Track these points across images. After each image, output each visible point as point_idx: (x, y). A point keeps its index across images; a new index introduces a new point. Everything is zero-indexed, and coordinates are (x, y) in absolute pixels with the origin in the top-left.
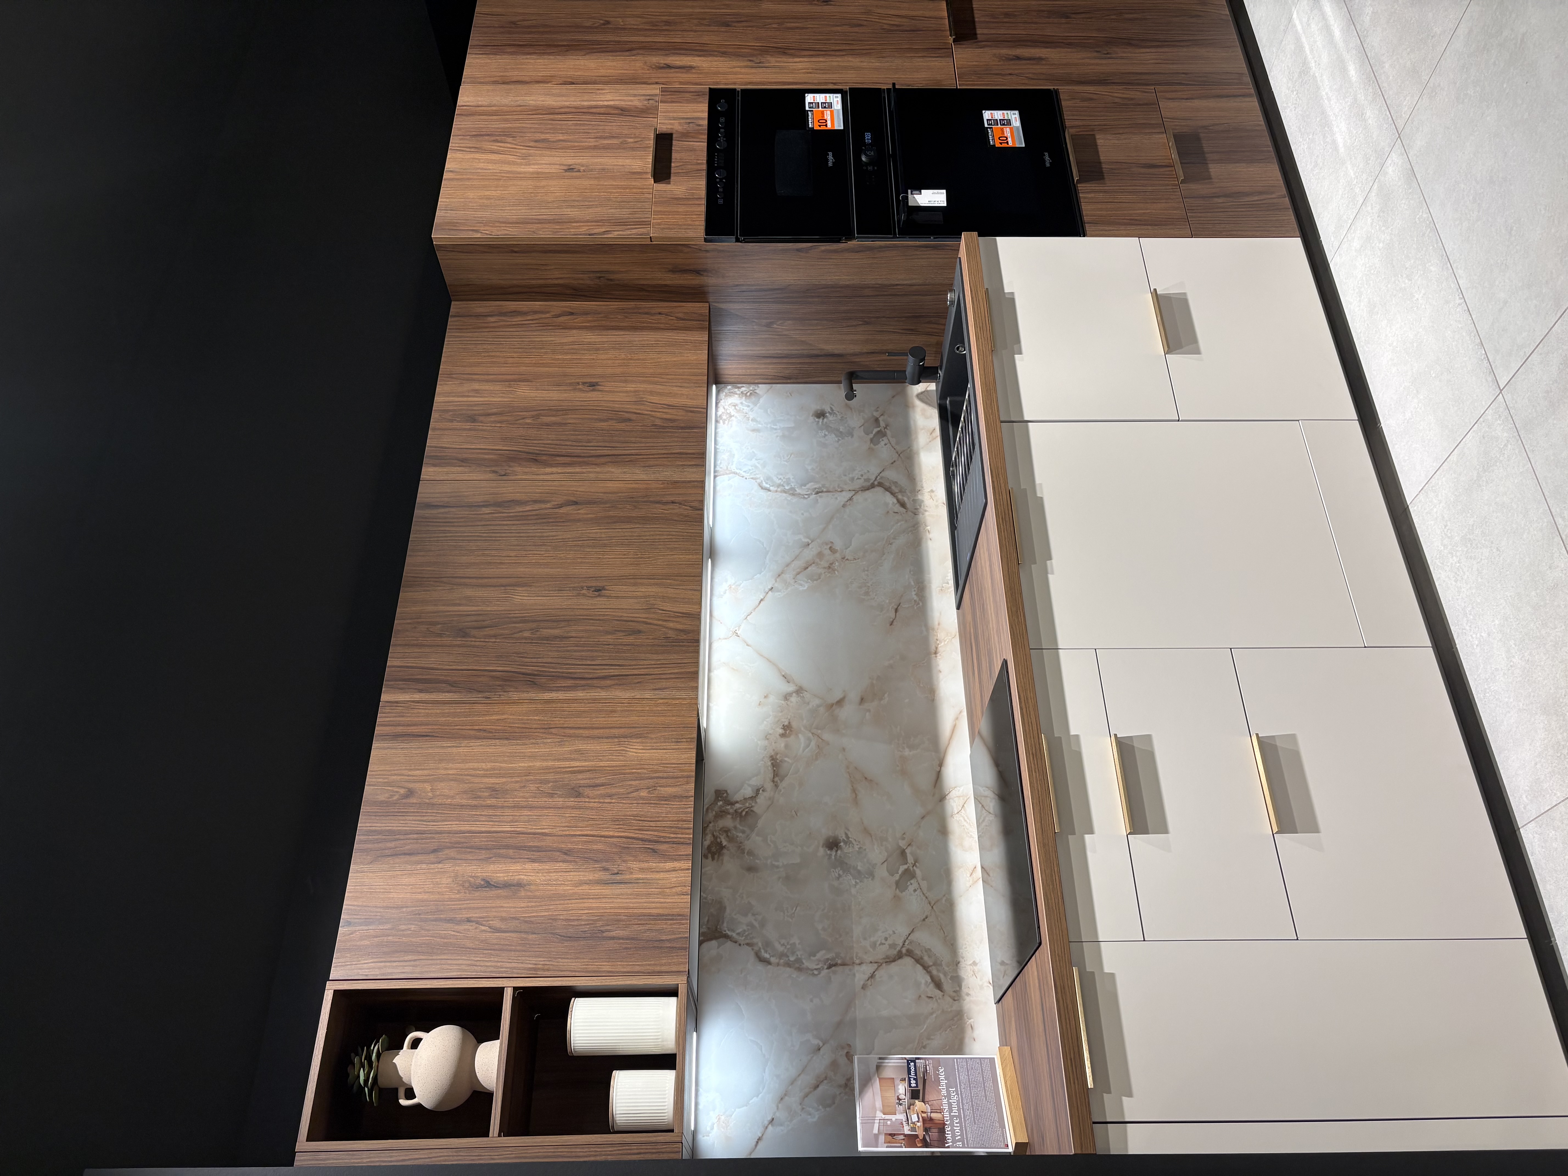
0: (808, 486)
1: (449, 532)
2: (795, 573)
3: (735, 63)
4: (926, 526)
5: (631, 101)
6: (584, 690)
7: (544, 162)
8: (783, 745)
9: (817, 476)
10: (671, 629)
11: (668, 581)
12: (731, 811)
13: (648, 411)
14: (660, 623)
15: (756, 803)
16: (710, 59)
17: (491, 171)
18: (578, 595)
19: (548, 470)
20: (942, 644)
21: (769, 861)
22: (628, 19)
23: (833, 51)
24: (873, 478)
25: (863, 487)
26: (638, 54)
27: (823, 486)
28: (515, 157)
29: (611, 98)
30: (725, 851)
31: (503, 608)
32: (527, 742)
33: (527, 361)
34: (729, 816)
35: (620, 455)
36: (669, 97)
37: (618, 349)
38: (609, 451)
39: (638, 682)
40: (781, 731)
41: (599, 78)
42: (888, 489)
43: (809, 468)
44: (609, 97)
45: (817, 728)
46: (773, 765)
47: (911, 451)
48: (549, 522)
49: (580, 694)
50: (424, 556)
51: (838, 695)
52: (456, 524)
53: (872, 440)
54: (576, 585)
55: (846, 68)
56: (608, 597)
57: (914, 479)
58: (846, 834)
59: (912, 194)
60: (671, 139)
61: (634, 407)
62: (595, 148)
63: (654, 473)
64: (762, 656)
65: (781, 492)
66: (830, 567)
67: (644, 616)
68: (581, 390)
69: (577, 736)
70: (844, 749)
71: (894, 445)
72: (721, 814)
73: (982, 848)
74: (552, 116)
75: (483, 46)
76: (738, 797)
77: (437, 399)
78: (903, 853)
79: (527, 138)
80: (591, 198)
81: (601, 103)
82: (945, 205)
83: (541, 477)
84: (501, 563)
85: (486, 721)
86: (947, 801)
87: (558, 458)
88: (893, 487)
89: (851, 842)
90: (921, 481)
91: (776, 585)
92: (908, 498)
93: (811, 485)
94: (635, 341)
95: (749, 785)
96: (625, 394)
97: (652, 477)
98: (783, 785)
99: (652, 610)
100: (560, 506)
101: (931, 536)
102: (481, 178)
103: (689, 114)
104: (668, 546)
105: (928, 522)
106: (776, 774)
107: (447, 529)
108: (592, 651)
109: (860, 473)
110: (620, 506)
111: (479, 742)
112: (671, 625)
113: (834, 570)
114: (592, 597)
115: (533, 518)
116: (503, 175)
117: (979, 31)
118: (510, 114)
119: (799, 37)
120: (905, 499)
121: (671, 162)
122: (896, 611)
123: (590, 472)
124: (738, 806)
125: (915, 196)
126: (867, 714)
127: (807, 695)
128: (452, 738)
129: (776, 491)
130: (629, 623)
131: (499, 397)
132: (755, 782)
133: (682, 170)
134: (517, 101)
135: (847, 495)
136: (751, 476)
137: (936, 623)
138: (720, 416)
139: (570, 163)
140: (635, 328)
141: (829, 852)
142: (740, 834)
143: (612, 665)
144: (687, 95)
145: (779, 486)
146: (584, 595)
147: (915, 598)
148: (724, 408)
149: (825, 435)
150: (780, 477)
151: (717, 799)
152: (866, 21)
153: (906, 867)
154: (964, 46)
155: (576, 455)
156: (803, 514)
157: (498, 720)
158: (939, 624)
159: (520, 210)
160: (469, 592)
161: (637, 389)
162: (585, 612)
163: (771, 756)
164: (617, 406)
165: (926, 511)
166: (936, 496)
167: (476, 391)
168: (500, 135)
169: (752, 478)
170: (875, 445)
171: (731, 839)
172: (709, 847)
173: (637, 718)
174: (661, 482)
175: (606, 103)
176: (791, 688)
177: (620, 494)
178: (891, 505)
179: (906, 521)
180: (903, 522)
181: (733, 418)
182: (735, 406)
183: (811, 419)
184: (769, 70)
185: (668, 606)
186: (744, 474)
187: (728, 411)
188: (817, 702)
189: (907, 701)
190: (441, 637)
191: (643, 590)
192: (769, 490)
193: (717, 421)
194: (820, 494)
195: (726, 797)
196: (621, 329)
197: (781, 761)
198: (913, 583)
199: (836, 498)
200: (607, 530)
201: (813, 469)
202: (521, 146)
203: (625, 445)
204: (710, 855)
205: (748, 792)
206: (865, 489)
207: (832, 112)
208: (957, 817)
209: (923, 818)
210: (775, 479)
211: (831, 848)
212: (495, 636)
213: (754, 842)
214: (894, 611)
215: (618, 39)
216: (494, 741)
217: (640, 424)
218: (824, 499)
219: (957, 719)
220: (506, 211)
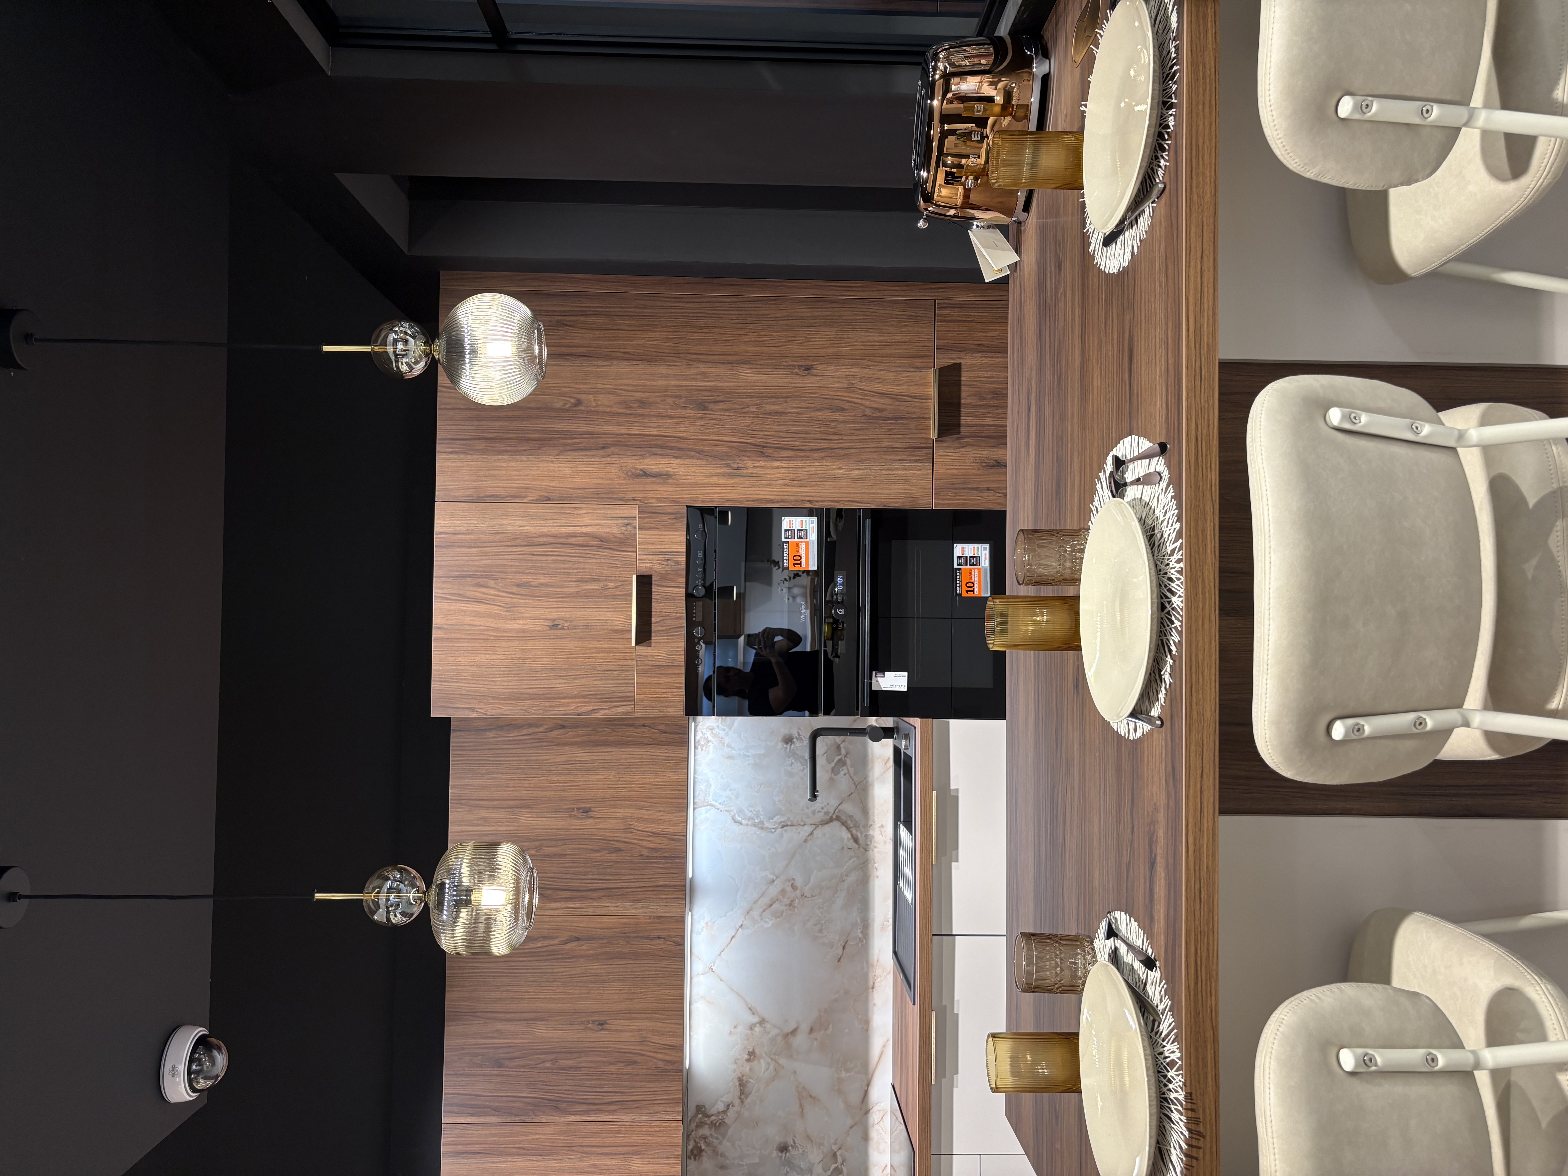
0: (775, 819)
1: (478, 968)
2: (761, 910)
3: (712, 470)
4: (875, 863)
5: (609, 526)
6: (595, 1114)
7: (528, 615)
8: (748, 1068)
9: (783, 809)
10: (660, 1060)
11: (657, 1015)
12: (708, 1122)
13: (635, 839)
14: (651, 1054)
15: (727, 1115)
16: (687, 461)
17: (478, 628)
18: (586, 1029)
19: (553, 905)
20: (879, 979)
21: (736, 1162)
22: (601, 397)
23: (812, 450)
24: (832, 811)
25: (823, 821)
26: (614, 454)
27: (788, 819)
28: (500, 608)
29: (589, 522)
30: (704, 1153)
31: (527, 1041)
32: (556, 1158)
33: (526, 784)
34: (707, 1126)
35: (613, 888)
36: (646, 520)
37: (607, 768)
38: (604, 885)
39: (637, 1107)
40: (747, 1057)
41: (576, 491)
42: (844, 824)
43: (777, 799)
44: (587, 520)
45: (775, 1054)
46: (740, 1085)
47: (867, 782)
48: (558, 959)
49: (593, 1118)
50: (459, 991)
51: (792, 1026)
52: (482, 960)
53: (833, 769)
54: (584, 1019)
55: (823, 478)
56: (610, 1030)
57: (868, 813)
58: (794, 1140)
59: (876, 677)
60: (650, 584)
61: (623, 835)
62: (577, 595)
63: (642, 907)
64: (732, 990)
65: (751, 826)
66: (791, 905)
67: (639, 1048)
68: (576, 817)
69: (593, 1153)
70: (795, 1072)
71: (852, 775)
72: (700, 1125)
73: (892, 1151)
74: (531, 549)
75: (451, 439)
76: (713, 1111)
77: (451, 828)
78: (835, 1155)
79: (509, 580)
80: (577, 666)
81: (579, 530)
82: (905, 690)
83: (548, 913)
84: (522, 998)
85: (524, 1140)
86: (870, 1114)
87: (560, 892)
88: (849, 822)
89: (797, 1147)
90: (874, 816)
91: (745, 922)
92: (861, 833)
93: (777, 819)
94: (622, 759)
95: (721, 1101)
96: (614, 821)
97: (641, 911)
98: (748, 1101)
99: (645, 1043)
100: (566, 942)
101: (877, 873)
102: (470, 637)
103: (667, 547)
104: (657, 982)
105: (876, 860)
106: (742, 1093)
107: (476, 965)
108: (599, 1079)
109: (821, 805)
110: (615, 942)
111: (520, 1158)
112: (660, 1056)
113: (794, 907)
114: (597, 1031)
115: (544, 954)
116: (491, 633)
117: (964, 420)
118: (489, 545)
119: (777, 428)
120: (859, 834)
121: (650, 616)
122: (844, 948)
123: (588, 907)
124: (713, 1118)
125: (878, 678)
126: (815, 1042)
127: (768, 1026)
128: (501, 1155)
129: (747, 825)
130: (628, 1055)
131: (505, 826)
132: (726, 1099)
133: (662, 627)
134: (494, 525)
135: (808, 829)
136: (726, 809)
137: (876, 960)
138: (698, 741)
139: (554, 617)
140: (620, 744)
141: (780, 1154)
142: (715, 1141)
143: (616, 1092)
144: (665, 518)
145: (750, 819)
146: (590, 1029)
147: (860, 935)
148: (702, 732)
149: (792, 763)
150: (751, 809)
151: (697, 1113)
152: (849, 402)
153: (836, 1165)
154: (945, 445)
155: (575, 889)
156: (769, 849)
157: (533, 1139)
158: (878, 961)
159: (511, 681)
160: (499, 1026)
161: (625, 815)
162: (593, 1045)
163: (739, 1078)
164: (608, 834)
165: (875, 847)
166: (885, 831)
167: (484, 819)
168: (482, 577)
169: (726, 811)
170: (835, 775)
171: (708, 1144)
172: (692, 1151)
173: (636, 1138)
174: (648, 917)
175: (584, 530)
176: (756, 1019)
177: (614, 930)
178: (845, 841)
179: (858, 858)
180: (855, 859)
181: (710, 744)
182: (711, 729)
183: (780, 745)
184: (746, 481)
185: (656, 1039)
186: (719, 806)
187: (706, 736)
188: (775, 1032)
189: (847, 1031)
190: (482, 1067)
191: (637, 1024)
192: (741, 824)
193: (695, 747)
194: (785, 828)
195: (705, 1111)
196: (609, 745)
197: (746, 1082)
198: (859, 921)
199: (799, 833)
200: (605, 966)
201: (780, 801)
202: (504, 592)
203: (616, 878)
204: (692, 1157)
205: (721, 1107)
206: (825, 823)
207: (807, 543)
208: (876, 1127)
209: (851, 1127)
210: (746, 811)
211: (782, 1151)
212: (524, 1066)
213: (725, 1146)
214: (842, 948)
215: (591, 429)
216: (531, 1158)
217: (629, 854)
218: (789, 833)
219: (884, 1046)
220: (497, 683)
